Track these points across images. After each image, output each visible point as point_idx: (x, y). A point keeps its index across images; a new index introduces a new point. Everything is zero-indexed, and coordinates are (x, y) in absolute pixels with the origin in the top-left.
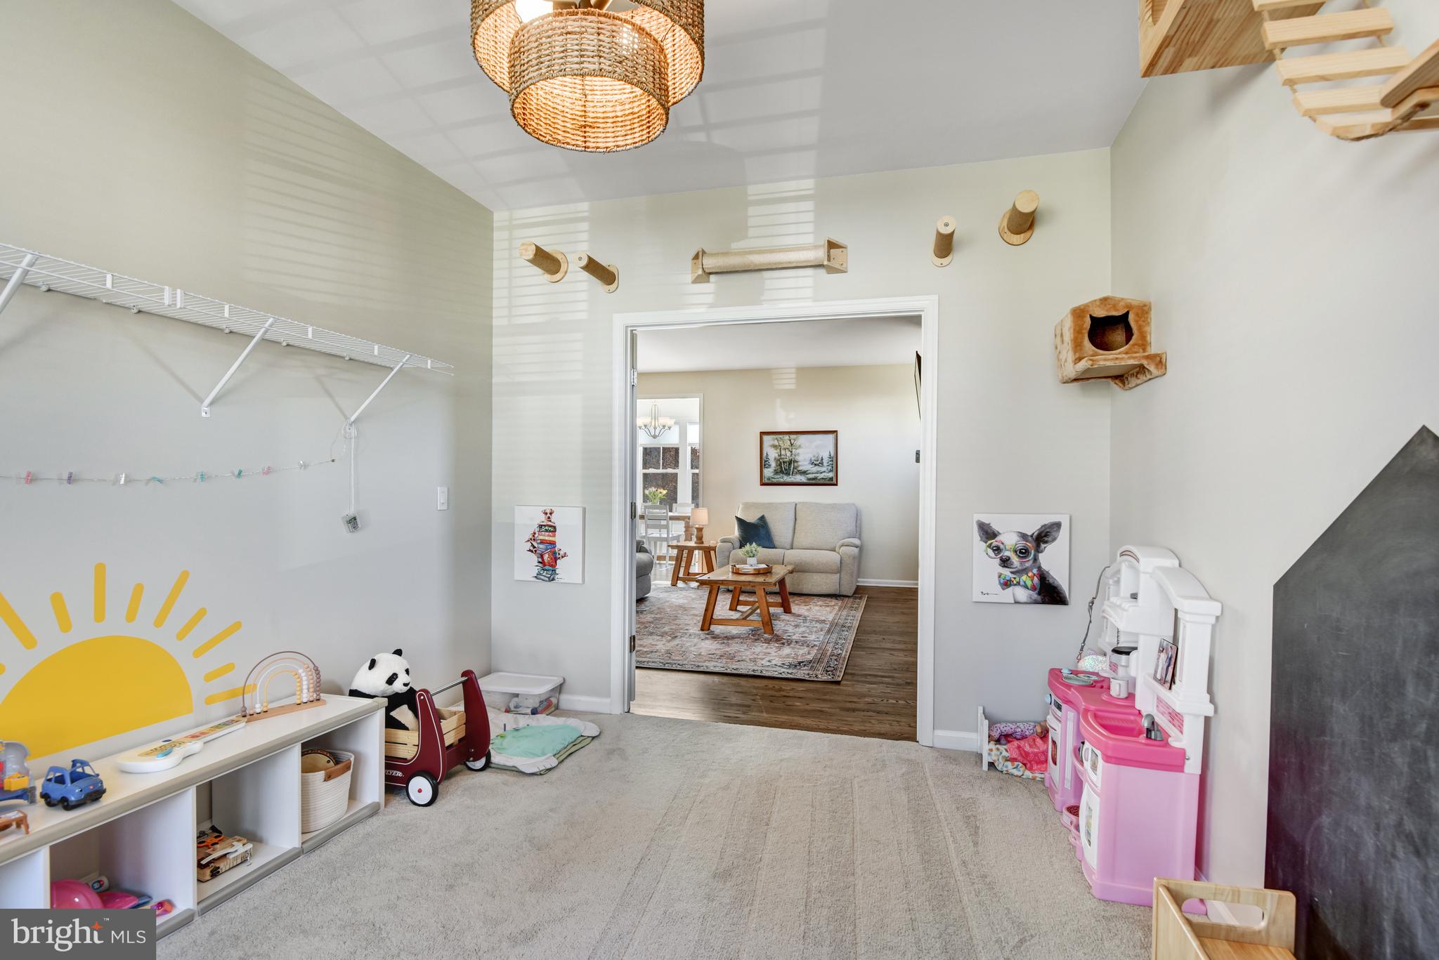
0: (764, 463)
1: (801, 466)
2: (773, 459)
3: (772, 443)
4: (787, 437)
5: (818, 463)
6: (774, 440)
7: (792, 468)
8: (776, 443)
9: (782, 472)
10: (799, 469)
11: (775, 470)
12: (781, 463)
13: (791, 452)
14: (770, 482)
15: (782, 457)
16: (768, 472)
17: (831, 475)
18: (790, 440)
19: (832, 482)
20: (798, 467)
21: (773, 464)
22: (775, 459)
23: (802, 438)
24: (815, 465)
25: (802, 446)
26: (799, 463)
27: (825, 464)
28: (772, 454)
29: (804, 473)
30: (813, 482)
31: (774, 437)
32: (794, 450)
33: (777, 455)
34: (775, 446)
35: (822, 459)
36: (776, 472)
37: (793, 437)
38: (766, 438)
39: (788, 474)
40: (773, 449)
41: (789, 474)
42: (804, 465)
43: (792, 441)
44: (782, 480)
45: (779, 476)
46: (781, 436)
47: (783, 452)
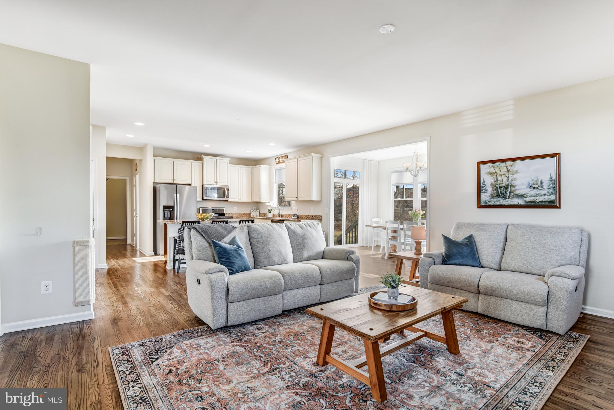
0: (480, 190)
1: (519, 189)
2: (489, 185)
3: (488, 171)
4: (503, 164)
5: (536, 186)
6: (490, 167)
7: (508, 193)
8: (492, 170)
9: (498, 196)
10: (517, 192)
11: (492, 195)
12: (497, 188)
13: (508, 177)
14: (486, 205)
15: (499, 182)
16: (485, 197)
17: (552, 198)
18: (507, 167)
19: (553, 205)
20: (515, 190)
21: (490, 189)
22: (492, 184)
23: (519, 165)
24: (534, 188)
25: (519, 171)
26: (516, 188)
27: (545, 187)
28: (488, 181)
29: (522, 196)
30: (532, 204)
31: (491, 165)
32: (510, 176)
33: (493, 181)
34: (491, 174)
35: (542, 183)
36: (493, 197)
37: (508, 163)
38: (482, 166)
39: (504, 197)
40: (489, 176)
41: (506, 198)
42: (521, 189)
43: (509, 168)
44: (498, 203)
45: (495, 200)
46: (497, 164)
47: (499, 178)
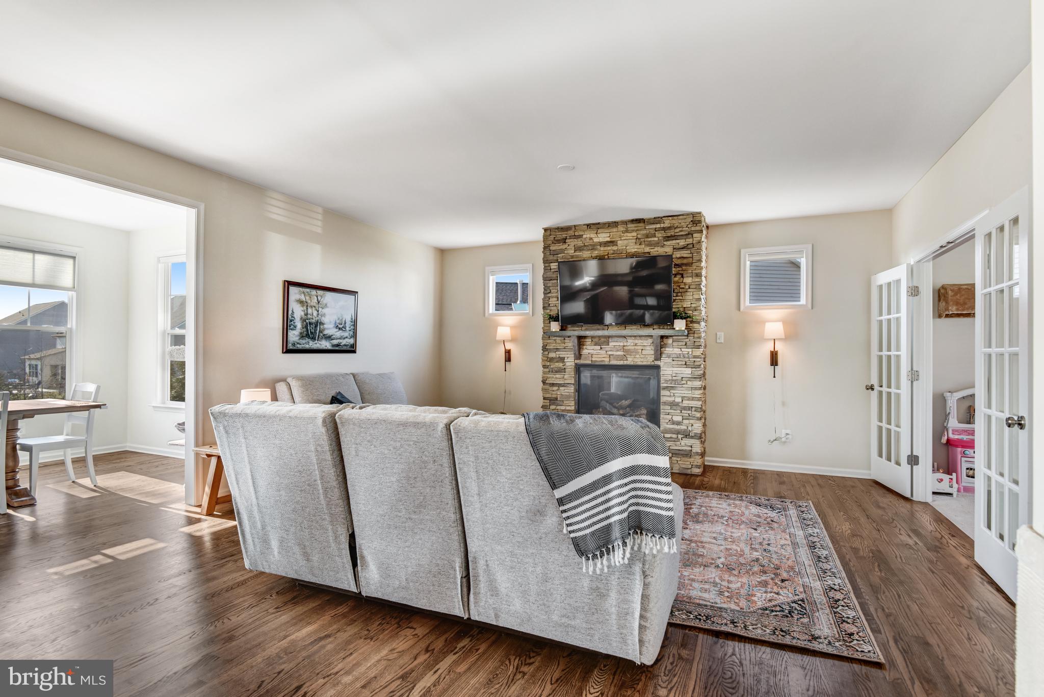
0: (287, 323)
1: (327, 329)
2: (299, 319)
3: (298, 297)
4: (314, 292)
5: (340, 327)
6: (300, 293)
7: (318, 332)
8: (303, 298)
9: (307, 336)
10: (326, 332)
11: (301, 333)
12: (307, 323)
13: (318, 311)
14: (294, 348)
15: (309, 316)
16: (293, 336)
17: (352, 341)
18: (317, 297)
19: (352, 350)
20: (324, 330)
21: (299, 325)
22: (301, 318)
23: (329, 297)
24: (339, 329)
25: (328, 305)
26: (325, 326)
27: (348, 328)
28: (298, 311)
29: (329, 338)
30: (337, 348)
31: (301, 289)
32: (320, 309)
33: (303, 313)
34: (301, 302)
35: (345, 323)
36: (302, 336)
37: (320, 292)
38: (293, 290)
39: (313, 339)
40: (299, 305)
41: (315, 339)
42: (330, 330)
43: (319, 298)
44: (307, 346)
45: (304, 341)
46: (308, 290)
47: (310, 311)
